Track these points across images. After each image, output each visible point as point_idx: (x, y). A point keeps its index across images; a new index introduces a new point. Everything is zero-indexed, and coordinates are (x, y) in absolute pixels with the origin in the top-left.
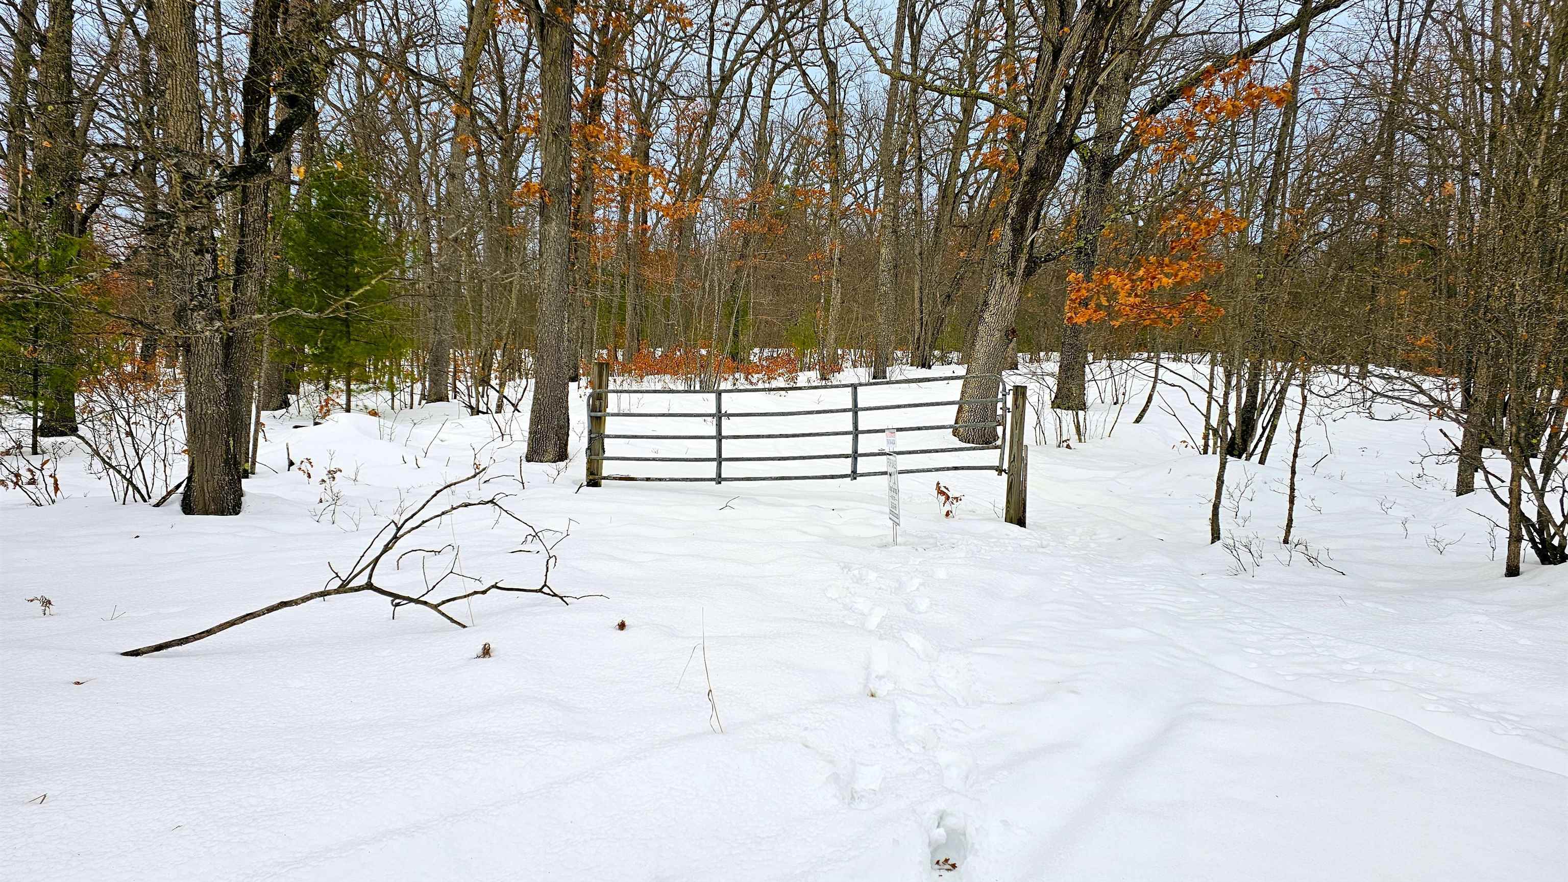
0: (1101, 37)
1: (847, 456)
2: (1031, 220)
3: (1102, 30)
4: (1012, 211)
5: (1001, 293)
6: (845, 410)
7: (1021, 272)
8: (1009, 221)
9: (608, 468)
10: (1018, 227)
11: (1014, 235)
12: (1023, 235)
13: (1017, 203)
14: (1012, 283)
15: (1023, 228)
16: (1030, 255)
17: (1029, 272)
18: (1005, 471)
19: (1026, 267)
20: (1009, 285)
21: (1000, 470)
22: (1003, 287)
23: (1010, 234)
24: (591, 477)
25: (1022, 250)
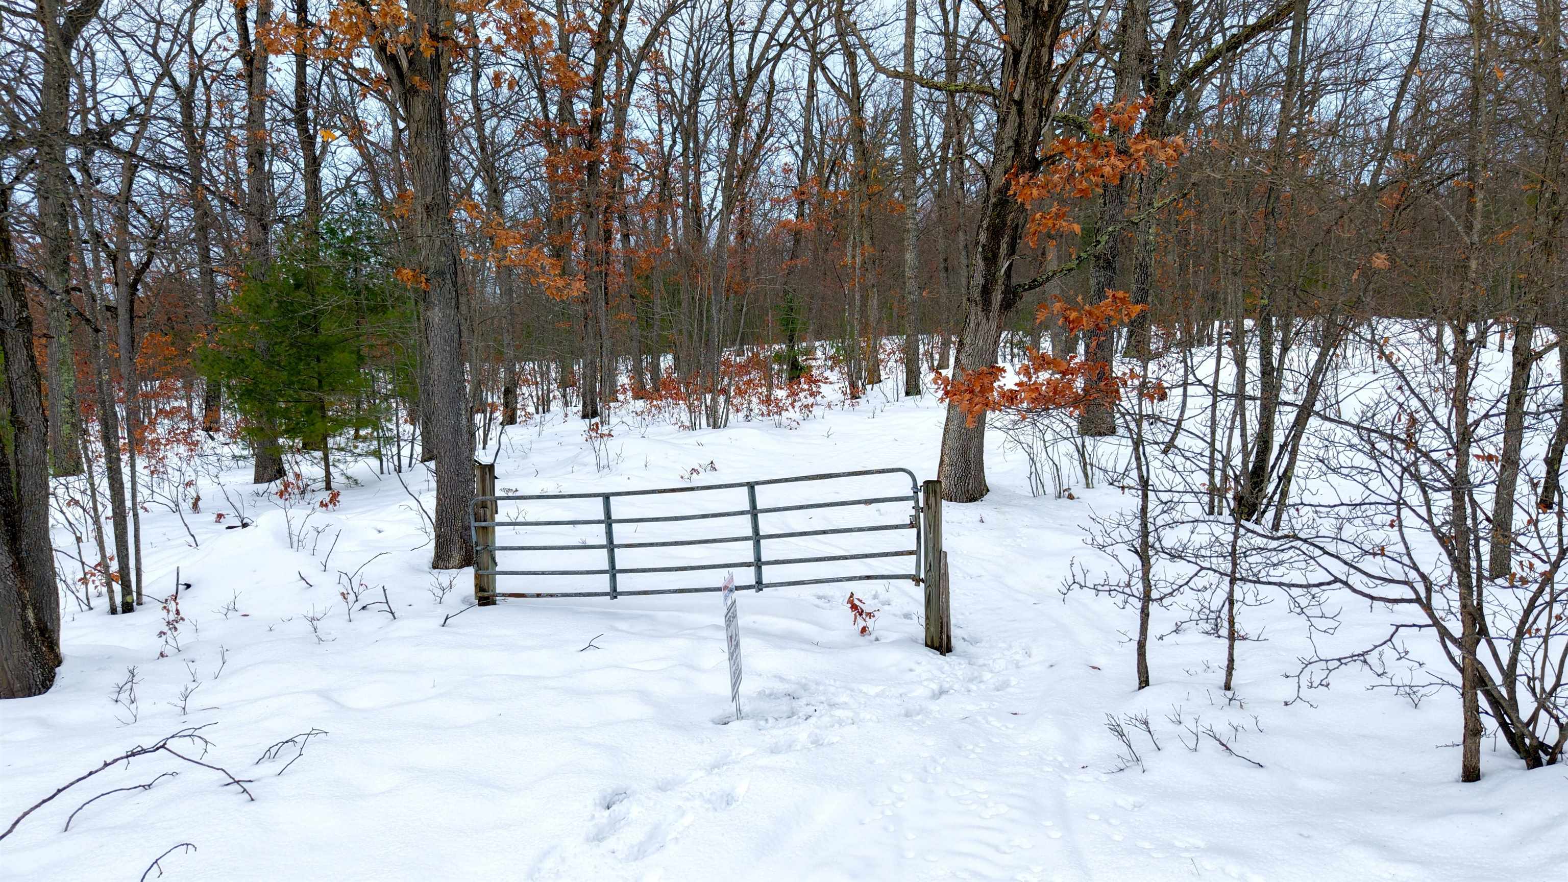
0: (1043, 45)
1: (748, 565)
2: (1004, 247)
3: (1042, 36)
4: (983, 237)
5: (976, 331)
6: (742, 513)
7: (998, 306)
8: (980, 249)
9: (502, 584)
10: (990, 255)
11: (986, 265)
12: (996, 264)
13: (988, 228)
14: (988, 319)
15: (995, 256)
16: (1007, 286)
17: (1007, 305)
18: (923, 581)
19: (1003, 300)
20: (984, 321)
21: (917, 580)
22: (978, 324)
23: (981, 264)
24: (480, 594)
25: (996, 282)
